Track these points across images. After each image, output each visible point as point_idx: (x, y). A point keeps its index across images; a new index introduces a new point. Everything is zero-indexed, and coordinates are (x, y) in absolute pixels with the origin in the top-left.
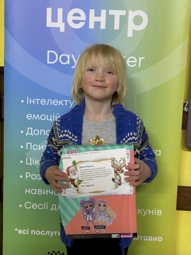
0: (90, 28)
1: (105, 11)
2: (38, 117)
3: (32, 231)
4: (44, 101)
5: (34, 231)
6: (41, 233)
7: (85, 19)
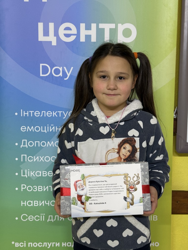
0: (81, 41)
1: (95, 24)
2: (32, 129)
3: (29, 243)
4: (38, 113)
5: (31, 243)
6: (39, 245)
7: (76, 33)
